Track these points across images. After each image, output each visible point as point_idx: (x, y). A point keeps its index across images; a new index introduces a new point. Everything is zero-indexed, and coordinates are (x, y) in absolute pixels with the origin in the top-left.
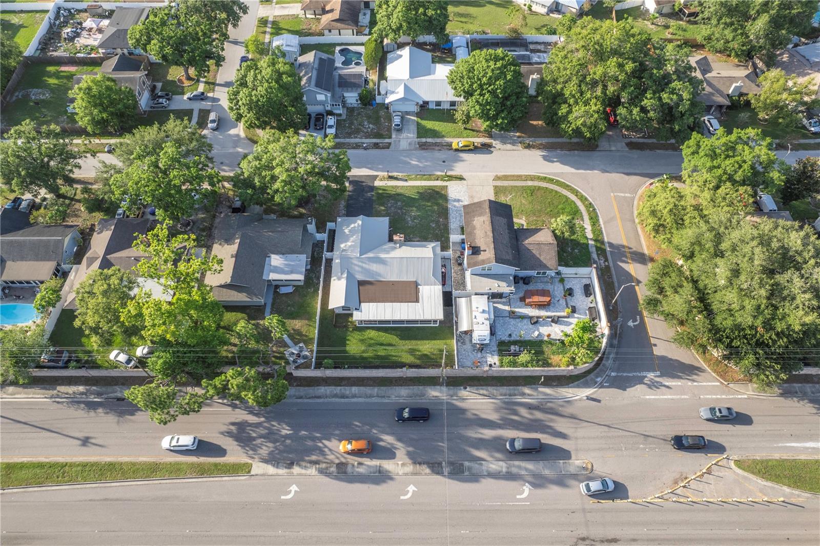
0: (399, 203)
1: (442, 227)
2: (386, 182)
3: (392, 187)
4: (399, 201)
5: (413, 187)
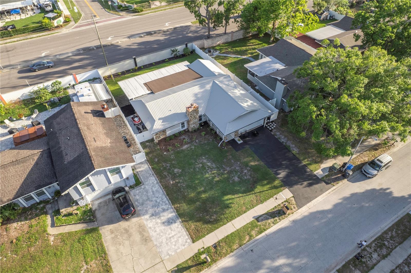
0: (236, 179)
1: (166, 173)
2: (279, 202)
3: (266, 200)
4: (240, 183)
5: (240, 214)
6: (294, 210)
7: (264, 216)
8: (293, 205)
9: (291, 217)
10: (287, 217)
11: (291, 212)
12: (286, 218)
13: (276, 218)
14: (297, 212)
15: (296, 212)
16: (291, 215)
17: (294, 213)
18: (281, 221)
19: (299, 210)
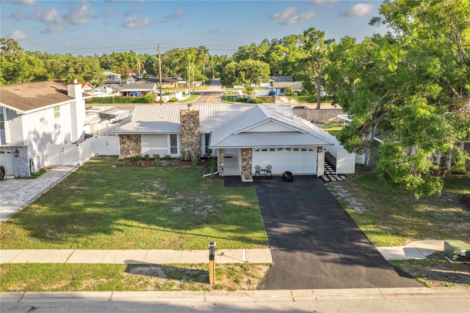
6: (244, 286)
7: (153, 268)
8: (253, 277)
9: (218, 294)
10: (208, 290)
11: (230, 286)
12: (203, 292)
13: (174, 281)
14: (247, 292)
15: (244, 291)
16: (224, 291)
17: (238, 291)
18: (183, 291)
19: (257, 292)
